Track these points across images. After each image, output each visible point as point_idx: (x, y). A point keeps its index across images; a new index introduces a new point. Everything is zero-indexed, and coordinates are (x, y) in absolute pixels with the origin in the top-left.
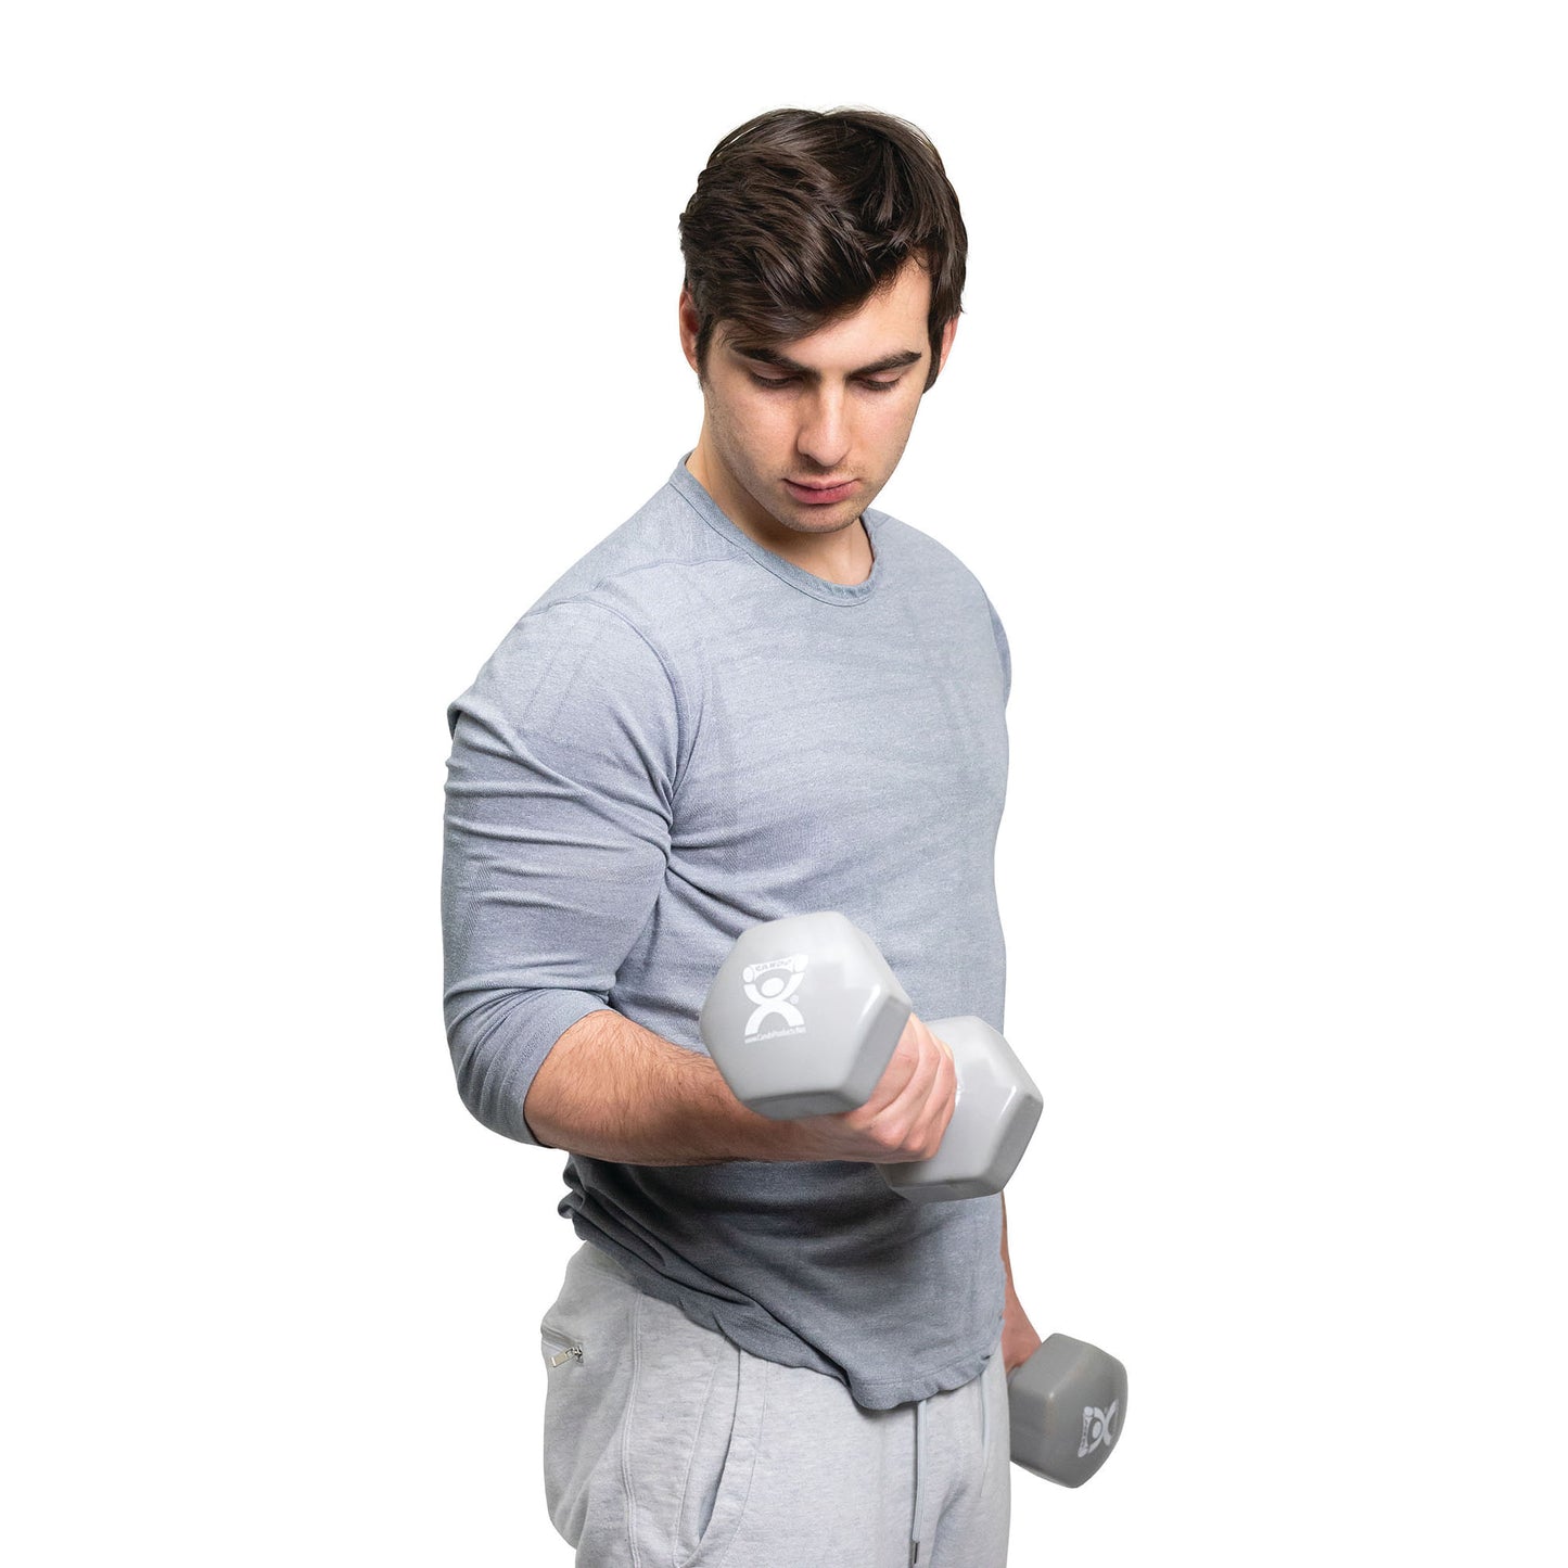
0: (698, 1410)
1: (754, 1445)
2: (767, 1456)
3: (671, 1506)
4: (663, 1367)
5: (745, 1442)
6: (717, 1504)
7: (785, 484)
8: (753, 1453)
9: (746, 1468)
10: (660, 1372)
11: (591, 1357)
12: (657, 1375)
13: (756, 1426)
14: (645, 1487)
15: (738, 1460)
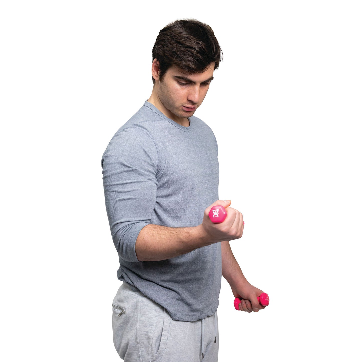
0: (155, 325)
1: (168, 332)
2: (171, 335)
3: (148, 347)
4: (146, 315)
5: (166, 332)
6: (160, 346)
7: (182, 107)
8: (168, 334)
9: (166, 338)
10: (145, 316)
11: (127, 313)
12: (144, 317)
13: (168, 328)
14: (142, 343)
15: (165, 336)
